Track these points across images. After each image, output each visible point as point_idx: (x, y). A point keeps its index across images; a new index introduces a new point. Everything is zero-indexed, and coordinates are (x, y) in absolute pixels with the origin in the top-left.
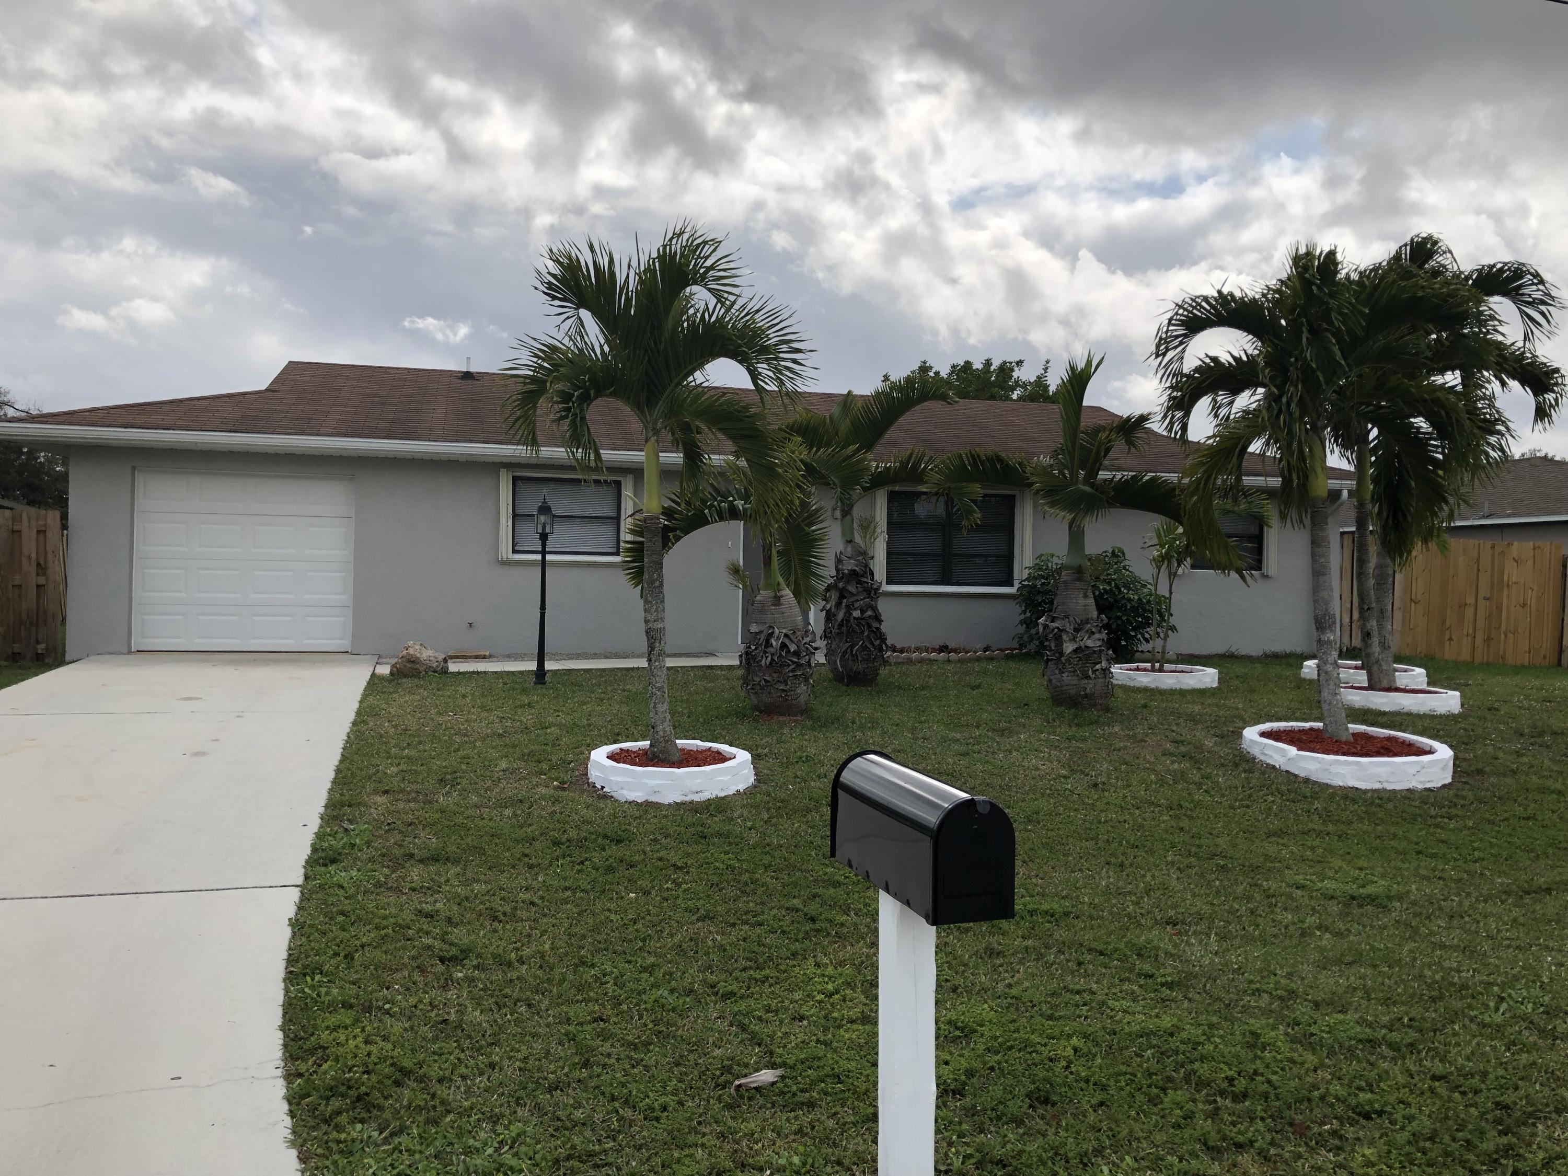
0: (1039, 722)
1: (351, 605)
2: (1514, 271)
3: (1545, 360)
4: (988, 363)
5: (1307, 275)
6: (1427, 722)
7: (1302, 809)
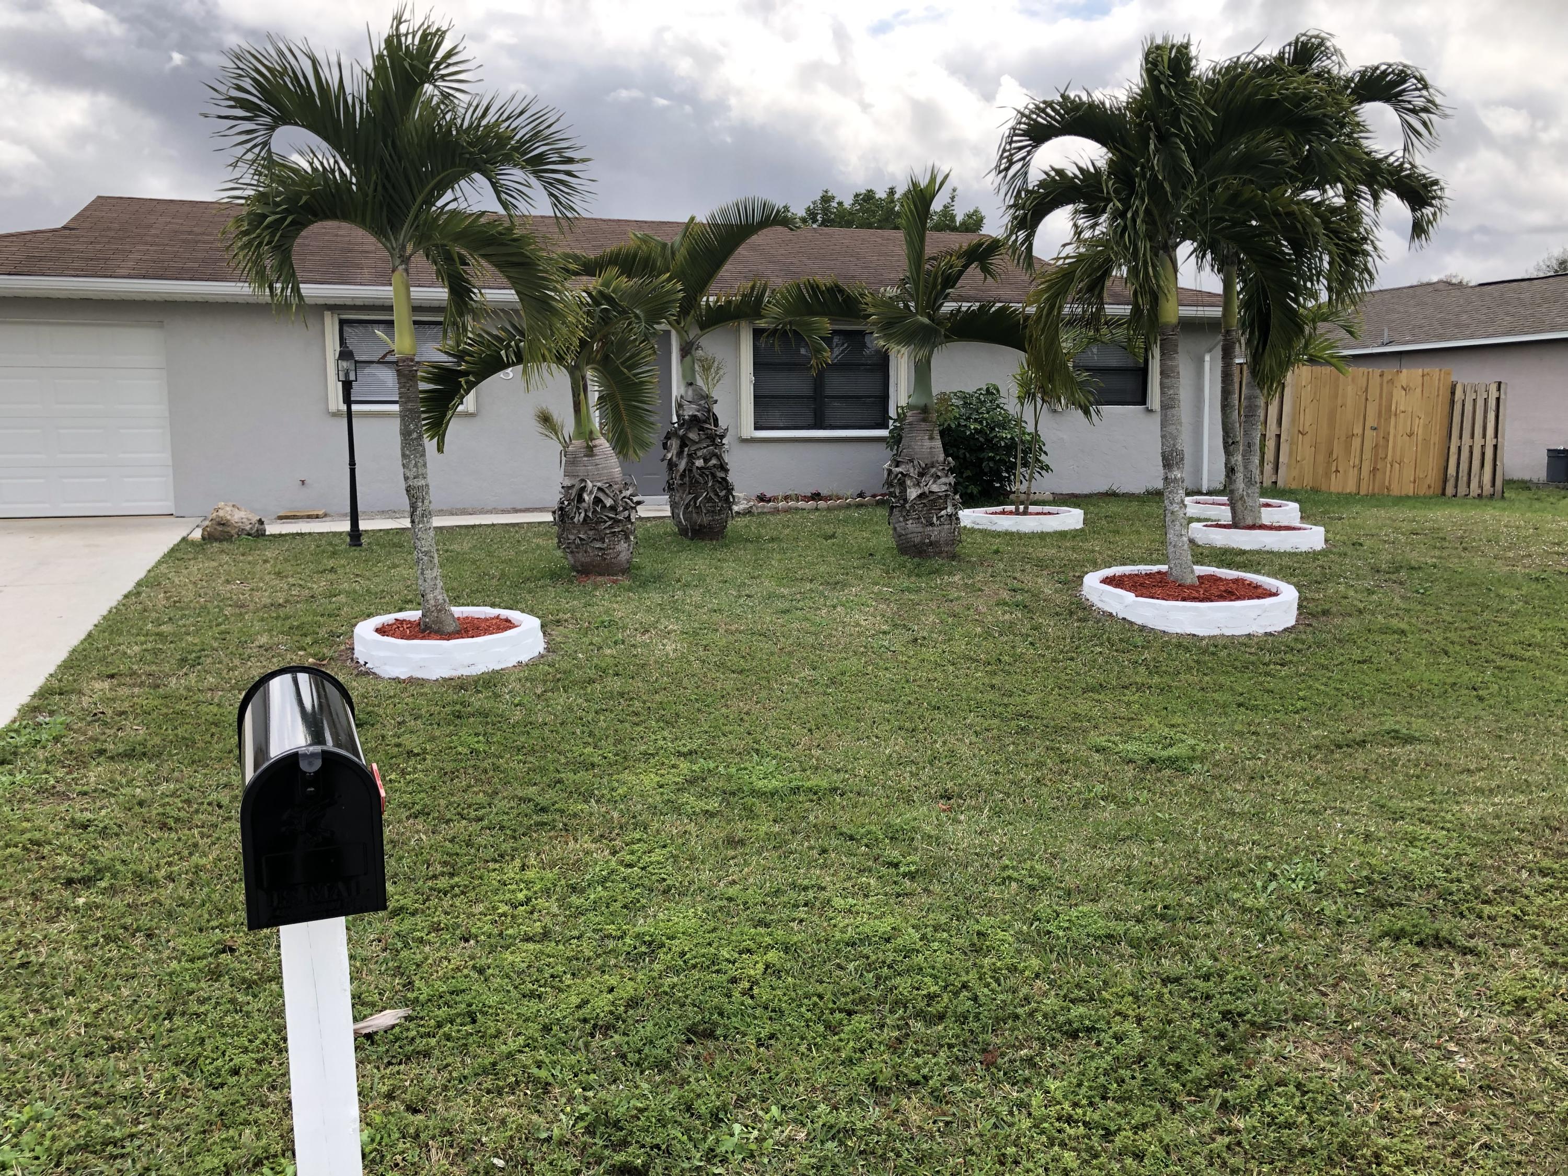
0: (879, 572)
1: (170, 463)
2: (1398, 75)
3: (1424, 171)
4: (892, 192)
5: (1156, 73)
6: (1285, 561)
7: (1129, 661)
